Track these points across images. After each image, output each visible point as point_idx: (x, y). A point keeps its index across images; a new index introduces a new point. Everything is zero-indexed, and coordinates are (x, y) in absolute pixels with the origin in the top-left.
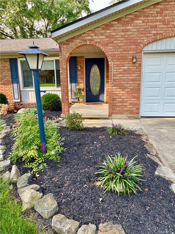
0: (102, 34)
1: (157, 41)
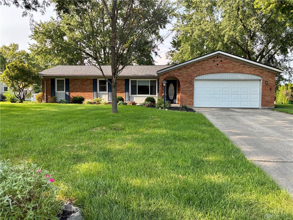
0: (177, 72)
1: (200, 75)
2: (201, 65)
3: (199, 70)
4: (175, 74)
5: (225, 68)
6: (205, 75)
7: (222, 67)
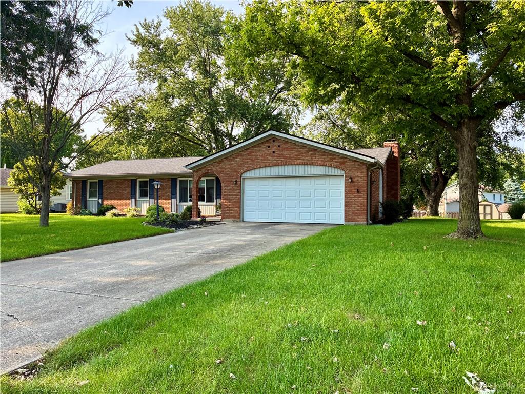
0: (217, 166)
1: (249, 170)
2: (250, 154)
3: (247, 162)
4: (214, 169)
5: (286, 157)
6: (256, 170)
7: (281, 156)
